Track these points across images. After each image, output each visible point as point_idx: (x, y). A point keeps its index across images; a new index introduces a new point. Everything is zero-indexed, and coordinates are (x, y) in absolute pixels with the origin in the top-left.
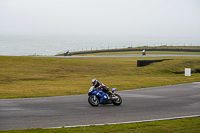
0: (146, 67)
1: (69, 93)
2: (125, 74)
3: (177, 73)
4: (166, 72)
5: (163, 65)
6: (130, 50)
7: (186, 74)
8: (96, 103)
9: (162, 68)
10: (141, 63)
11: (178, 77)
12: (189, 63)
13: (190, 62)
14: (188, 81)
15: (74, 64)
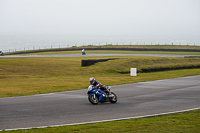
0: (91, 67)
1: (10, 95)
2: (69, 75)
3: (122, 73)
4: (111, 71)
5: (108, 65)
6: (74, 49)
7: (132, 74)
8: (95, 101)
9: (107, 68)
10: (86, 63)
11: (124, 77)
12: (135, 63)
13: (136, 61)
14: (134, 81)
15: (16, 65)
